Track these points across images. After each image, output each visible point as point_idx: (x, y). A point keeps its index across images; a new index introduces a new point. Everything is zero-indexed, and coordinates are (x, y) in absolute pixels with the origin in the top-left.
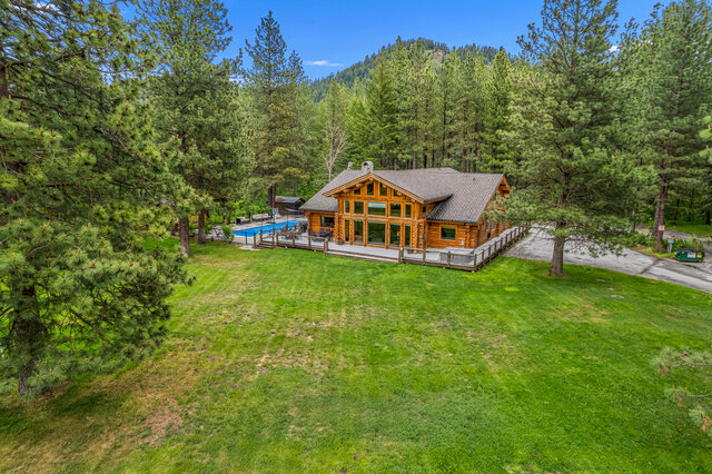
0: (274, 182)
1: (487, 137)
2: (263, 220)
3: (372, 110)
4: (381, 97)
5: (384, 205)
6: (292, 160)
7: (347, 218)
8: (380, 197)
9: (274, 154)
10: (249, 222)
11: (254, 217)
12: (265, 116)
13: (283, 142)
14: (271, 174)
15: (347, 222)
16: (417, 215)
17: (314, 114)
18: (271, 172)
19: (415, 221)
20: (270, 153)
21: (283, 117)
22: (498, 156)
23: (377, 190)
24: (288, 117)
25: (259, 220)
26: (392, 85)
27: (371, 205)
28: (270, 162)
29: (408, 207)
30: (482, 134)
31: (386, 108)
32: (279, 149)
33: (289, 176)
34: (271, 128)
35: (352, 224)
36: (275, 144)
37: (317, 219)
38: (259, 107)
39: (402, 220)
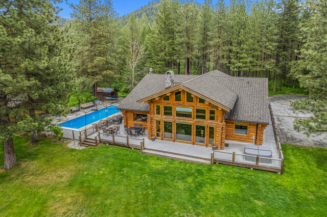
0: (96, 81)
1: (234, 49)
2: (89, 107)
3: (160, 32)
4: (165, 23)
5: (190, 110)
6: (107, 66)
7: (158, 119)
8: (186, 103)
9: (95, 62)
10: (79, 110)
11: (82, 106)
12: (87, 36)
13: (101, 54)
14: (93, 75)
15: (158, 122)
16: (220, 119)
17: (121, 34)
18: (94, 74)
19: (218, 124)
20: (92, 61)
21: (101, 36)
22: (241, 60)
23: (184, 97)
24: (104, 36)
25: (86, 108)
26: (170, 16)
27: (179, 109)
28: (92, 67)
29: (212, 112)
30: (231, 47)
31: (168, 31)
32: (98, 58)
33: (106, 76)
34: (92, 44)
35: (162, 124)
36: (95, 55)
37: (131, 116)
38: (83, 30)
39: (207, 123)
